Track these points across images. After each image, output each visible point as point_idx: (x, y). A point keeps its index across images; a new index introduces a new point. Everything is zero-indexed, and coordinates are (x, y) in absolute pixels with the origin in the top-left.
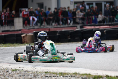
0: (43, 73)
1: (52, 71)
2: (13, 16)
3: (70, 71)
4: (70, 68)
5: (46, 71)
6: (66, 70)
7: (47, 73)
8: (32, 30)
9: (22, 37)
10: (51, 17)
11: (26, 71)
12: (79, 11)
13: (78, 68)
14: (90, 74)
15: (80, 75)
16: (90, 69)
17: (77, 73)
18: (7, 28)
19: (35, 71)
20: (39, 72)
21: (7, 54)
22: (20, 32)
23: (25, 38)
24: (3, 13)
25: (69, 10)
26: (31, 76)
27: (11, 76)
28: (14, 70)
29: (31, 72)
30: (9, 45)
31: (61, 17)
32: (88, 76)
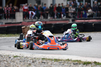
0: (40, 60)
1: (48, 58)
2: (14, 10)
3: (64, 57)
4: (64, 55)
5: (43, 57)
6: (60, 57)
7: (44, 59)
8: (31, 22)
9: (22, 28)
10: (47, 12)
11: (25, 58)
12: (71, 7)
13: (70, 55)
14: (80, 61)
15: (72, 62)
16: (81, 56)
17: (70, 59)
18: (9, 21)
19: (34, 57)
20: (37, 59)
21: (10, 43)
22: (20, 25)
23: (25, 29)
24: (6, 8)
25: (62, 6)
26: (30, 61)
27: (13, 62)
28: (15, 57)
29: (30, 58)
30: (11, 36)
31: (56, 11)
32: (79, 62)
